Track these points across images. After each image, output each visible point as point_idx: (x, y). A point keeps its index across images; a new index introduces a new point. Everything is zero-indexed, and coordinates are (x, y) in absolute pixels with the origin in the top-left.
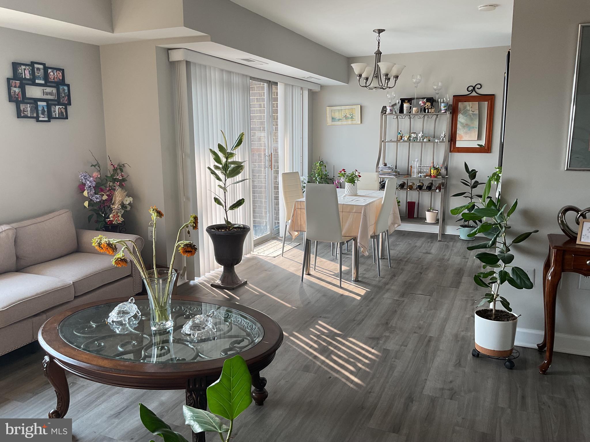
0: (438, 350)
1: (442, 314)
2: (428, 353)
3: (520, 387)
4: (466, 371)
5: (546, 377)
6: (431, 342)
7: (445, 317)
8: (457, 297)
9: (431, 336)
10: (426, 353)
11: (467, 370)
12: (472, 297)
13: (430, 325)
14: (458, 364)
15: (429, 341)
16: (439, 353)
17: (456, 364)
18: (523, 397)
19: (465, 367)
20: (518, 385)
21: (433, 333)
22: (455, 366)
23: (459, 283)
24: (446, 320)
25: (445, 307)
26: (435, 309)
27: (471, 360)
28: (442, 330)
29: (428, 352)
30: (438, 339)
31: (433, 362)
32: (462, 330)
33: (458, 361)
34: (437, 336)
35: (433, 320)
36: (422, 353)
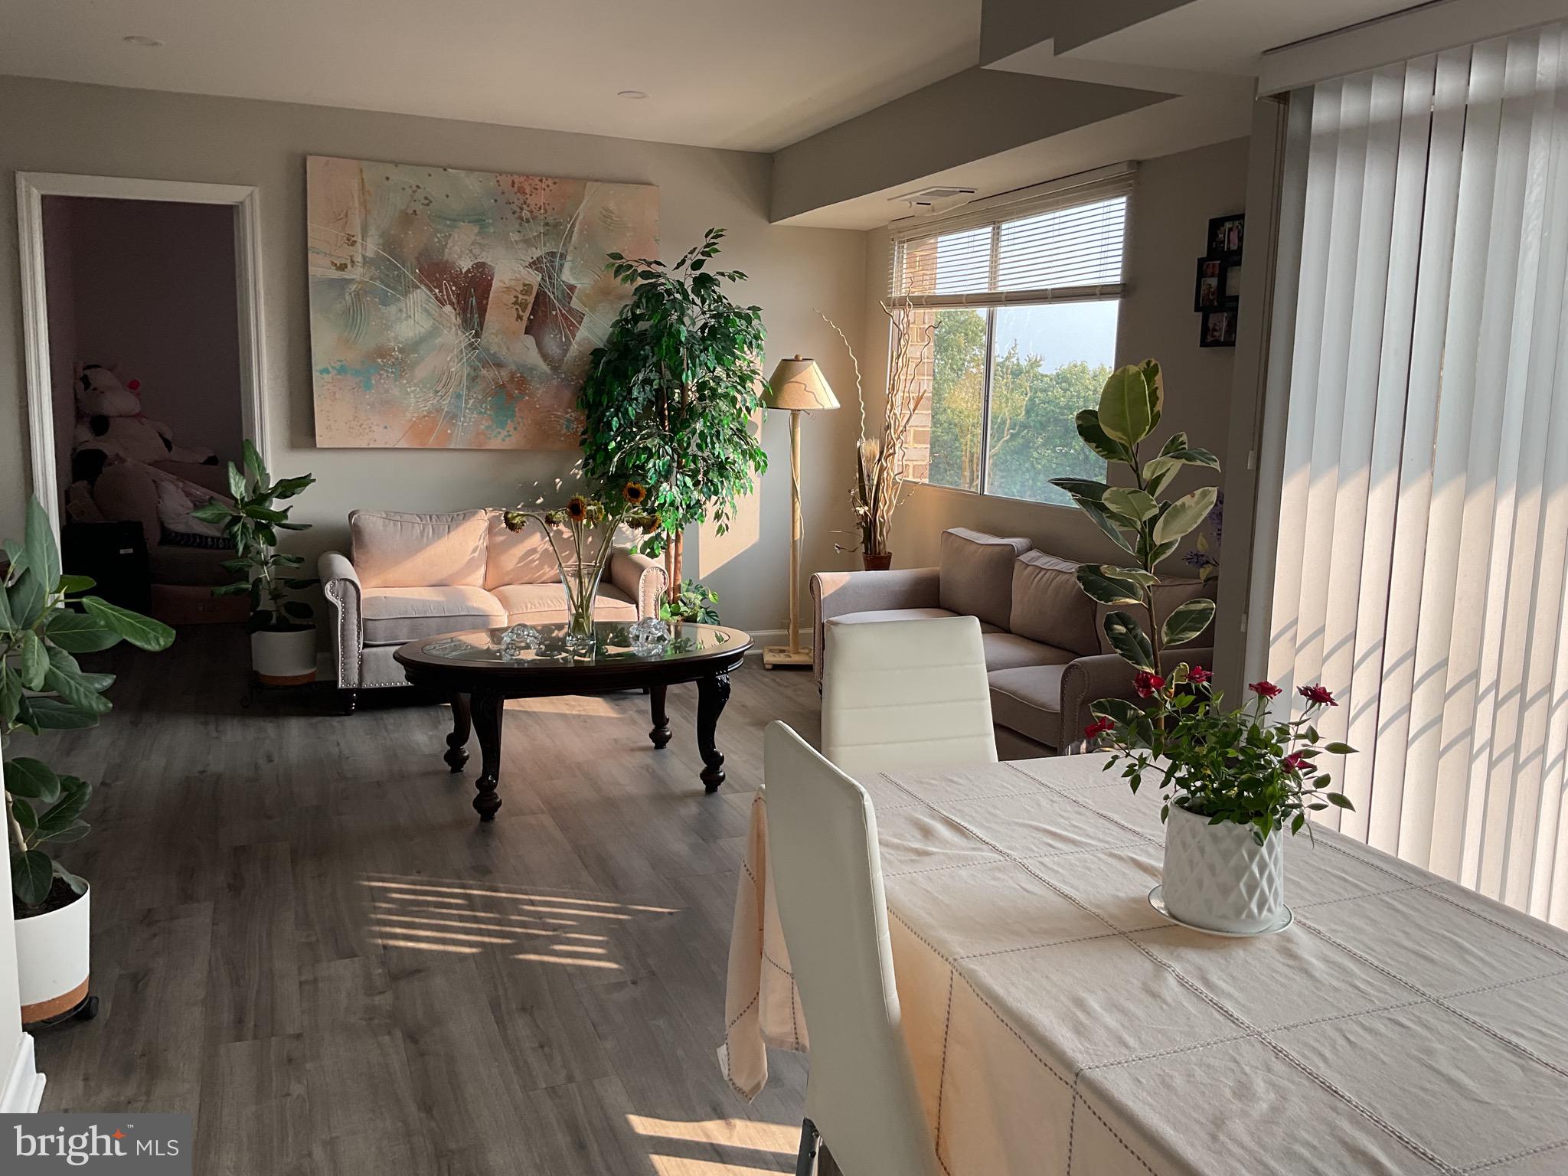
0: (205, 1001)
2: (232, 981)
6: (232, 1020)
9: (242, 1043)
10: (237, 982)
13: (262, 1091)
14: (139, 979)
16: (201, 993)
17: (146, 979)
22: (148, 972)
29: (232, 986)
30: (213, 1036)
31: (210, 966)
33: (139, 988)
34: (221, 1045)
35: (257, 1115)
36: (246, 979)
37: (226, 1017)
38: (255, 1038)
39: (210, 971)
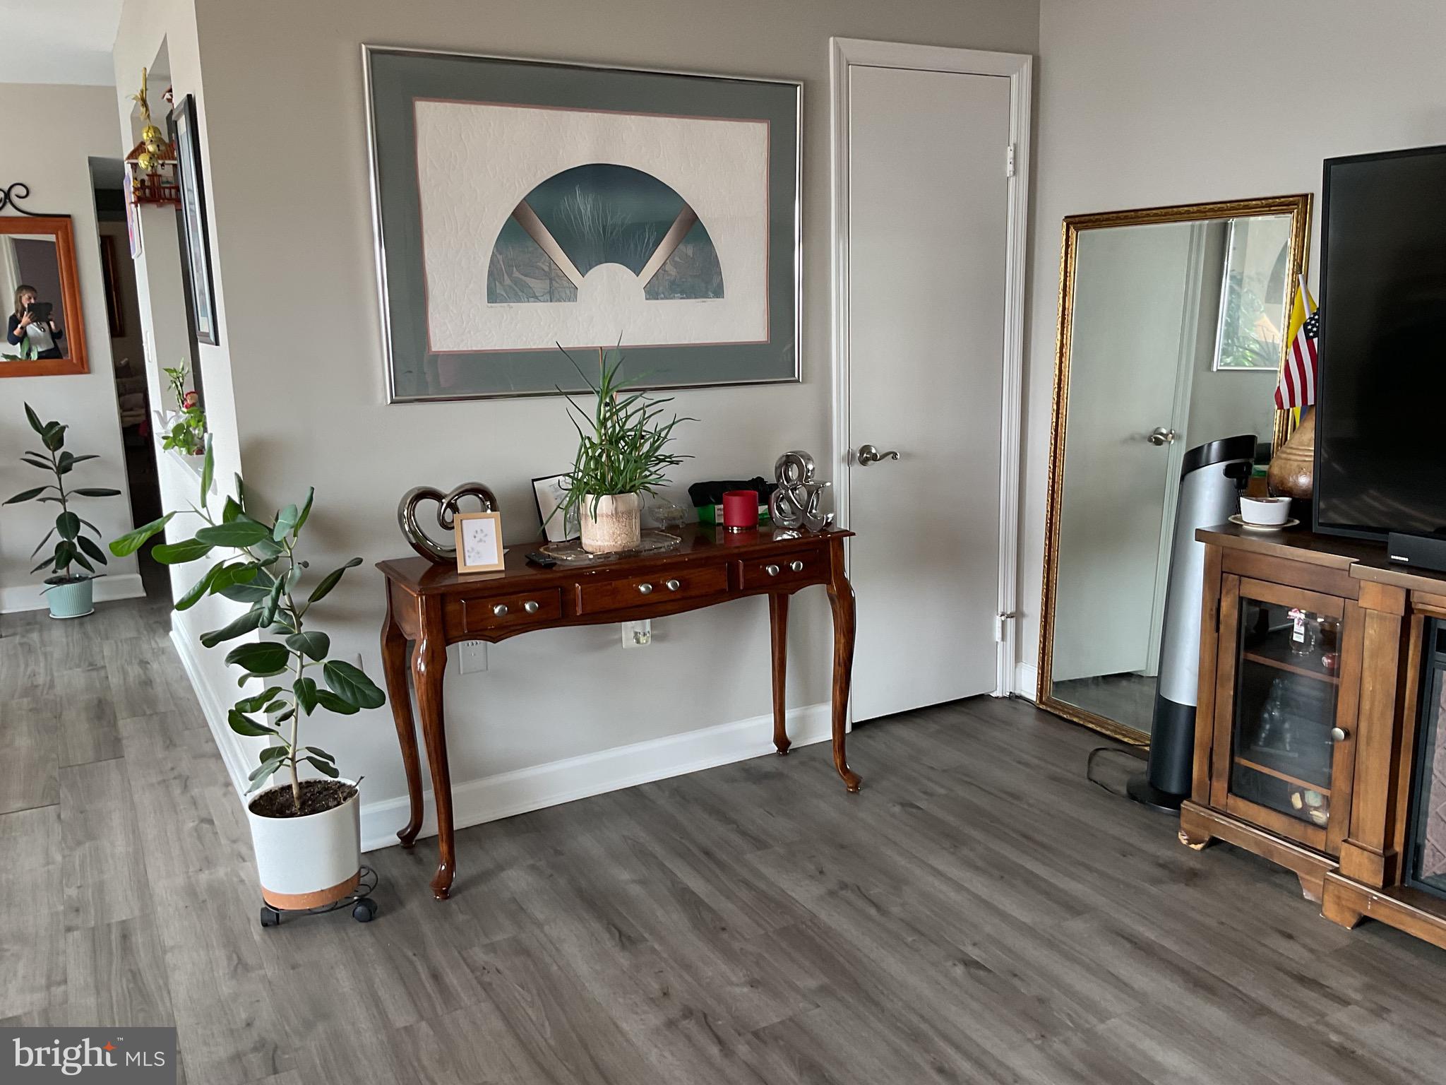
0: (165, 952)
1: (117, 844)
2: (140, 973)
3: (415, 955)
4: (269, 974)
5: (453, 904)
6: (133, 939)
7: (131, 850)
8: (133, 783)
9: (120, 920)
10: (135, 975)
11: (270, 971)
12: (172, 769)
13: (100, 888)
14: (240, 967)
15: (125, 937)
16: (170, 958)
17: (232, 968)
18: (436, 977)
19: (261, 967)
20: (410, 954)
21: (123, 909)
22: (234, 974)
23: (117, 741)
24: (138, 858)
25: (116, 820)
26: (91, 836)
27: (265, 942)
28: (142, 888)
29: (139, 970)
30: (147, 919)
31: (169, 993)
32: (198, 868)
33: (235, 957)
34: (137, 913)
35: (101, 872)
36: (124, 980)
37: (138, 939)
38: (109, 925)
39: (166, 984)
